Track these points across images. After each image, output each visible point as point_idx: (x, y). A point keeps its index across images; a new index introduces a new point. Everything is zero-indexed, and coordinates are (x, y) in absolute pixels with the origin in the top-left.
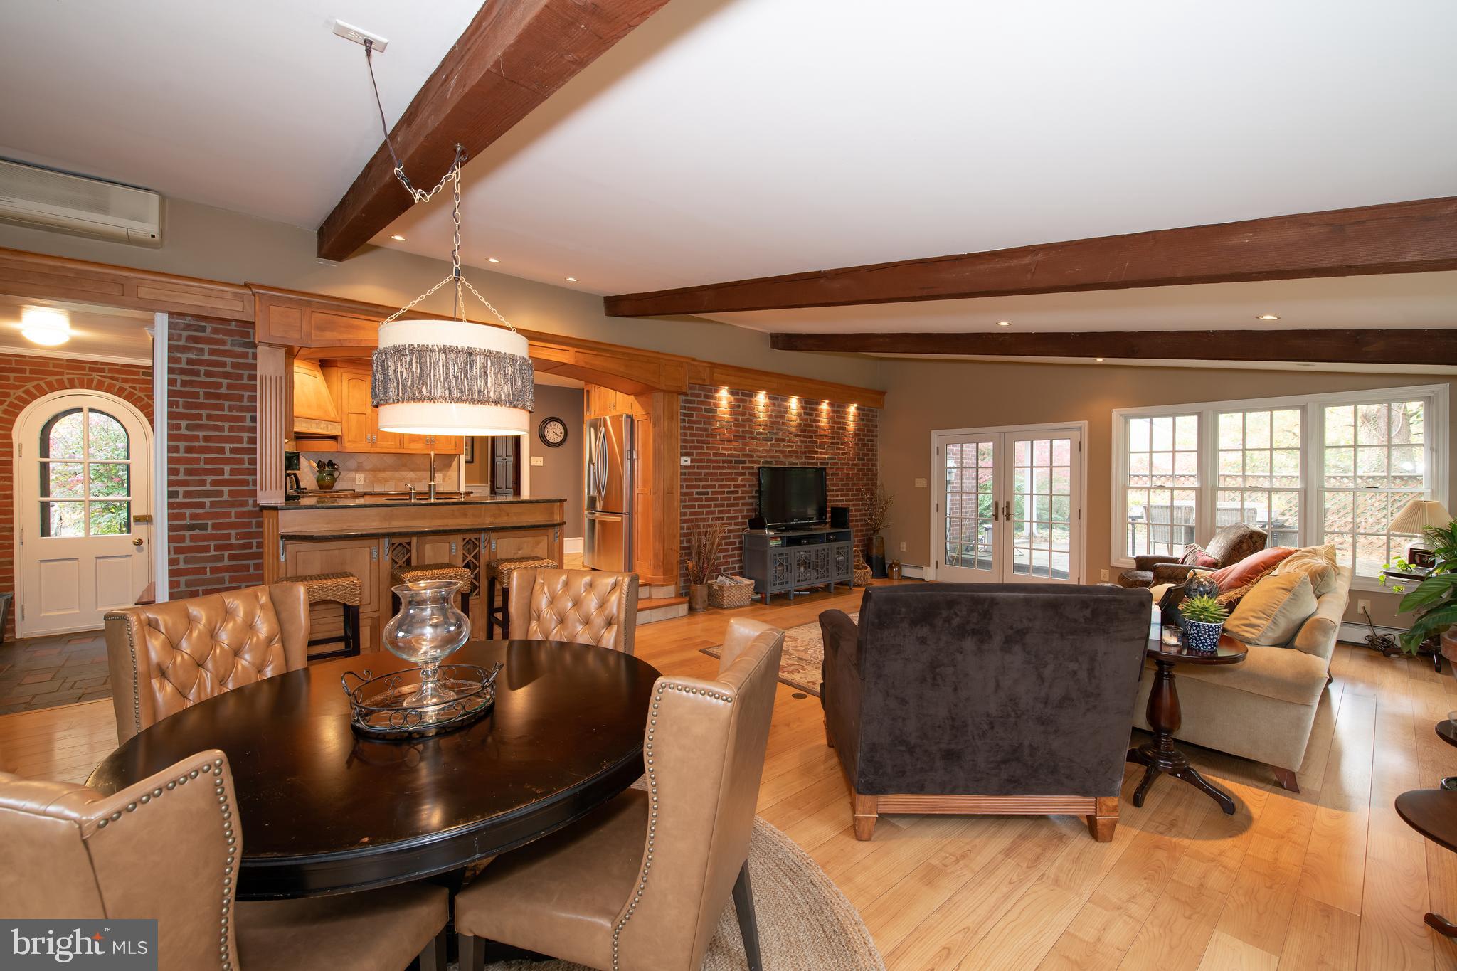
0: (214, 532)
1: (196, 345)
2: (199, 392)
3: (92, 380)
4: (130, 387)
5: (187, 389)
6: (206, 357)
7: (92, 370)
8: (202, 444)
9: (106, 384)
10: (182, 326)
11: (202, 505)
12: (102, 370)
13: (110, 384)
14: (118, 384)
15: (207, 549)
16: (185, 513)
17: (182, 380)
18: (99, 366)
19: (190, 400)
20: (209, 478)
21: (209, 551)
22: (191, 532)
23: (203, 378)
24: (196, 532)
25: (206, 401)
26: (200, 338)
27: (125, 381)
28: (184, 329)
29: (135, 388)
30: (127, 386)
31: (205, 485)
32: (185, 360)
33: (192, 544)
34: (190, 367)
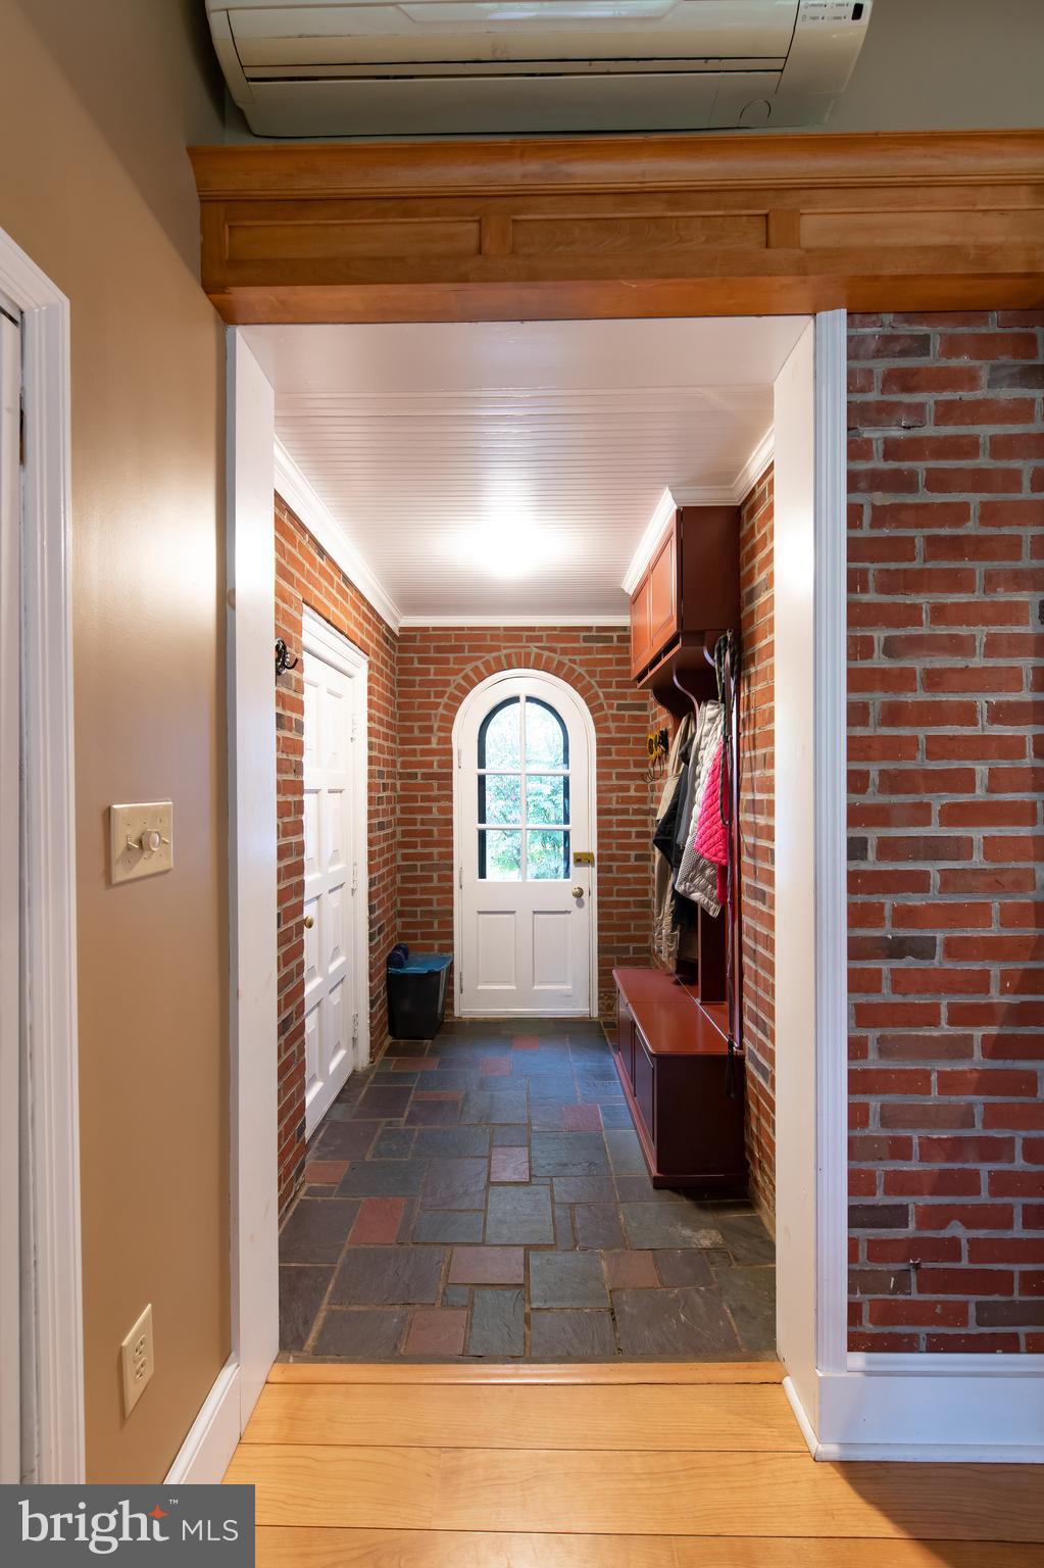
0: (949, 965)
1: (906, 398)
2: (912, 539)
3: (528, 655)
4: (570, 660)
5: (886, 532)
6: (929, 430)
7: (530, 639)
8: (921, 696)
9: (545, 657)
10: (873, 345)
11: (919, 882)
12: (539, 639)
13: (549, 658)
14: (557, 657)
15: (929, 1016)
16: (882, 905)
17: (874, 508)
18: (537, 633)
19: (893, 566)
20: (938, 801)
21: (935, 1023)
22: (897, 964)
23: (924, 497)
24: (909, 963)
25: (930, 565)
26: (915, 372)
27: (564, 651)
28: (878, 354)
29: (574, 662)
30: (565, 659)
31: (926, 822)
32: (881, 447)
33: (898, 999)
34: (893, 465)
